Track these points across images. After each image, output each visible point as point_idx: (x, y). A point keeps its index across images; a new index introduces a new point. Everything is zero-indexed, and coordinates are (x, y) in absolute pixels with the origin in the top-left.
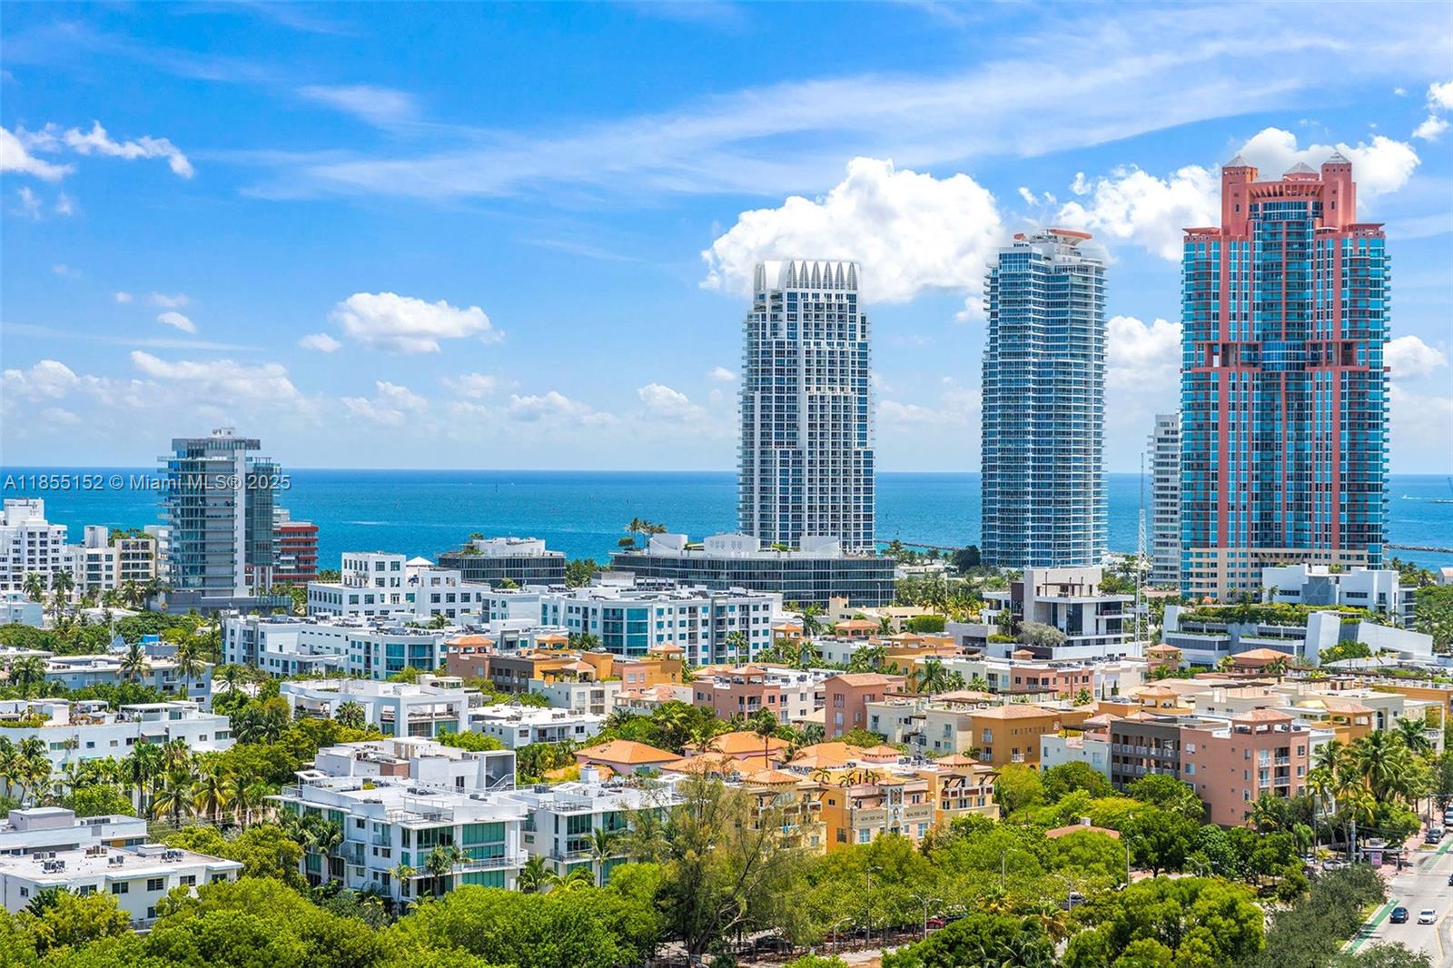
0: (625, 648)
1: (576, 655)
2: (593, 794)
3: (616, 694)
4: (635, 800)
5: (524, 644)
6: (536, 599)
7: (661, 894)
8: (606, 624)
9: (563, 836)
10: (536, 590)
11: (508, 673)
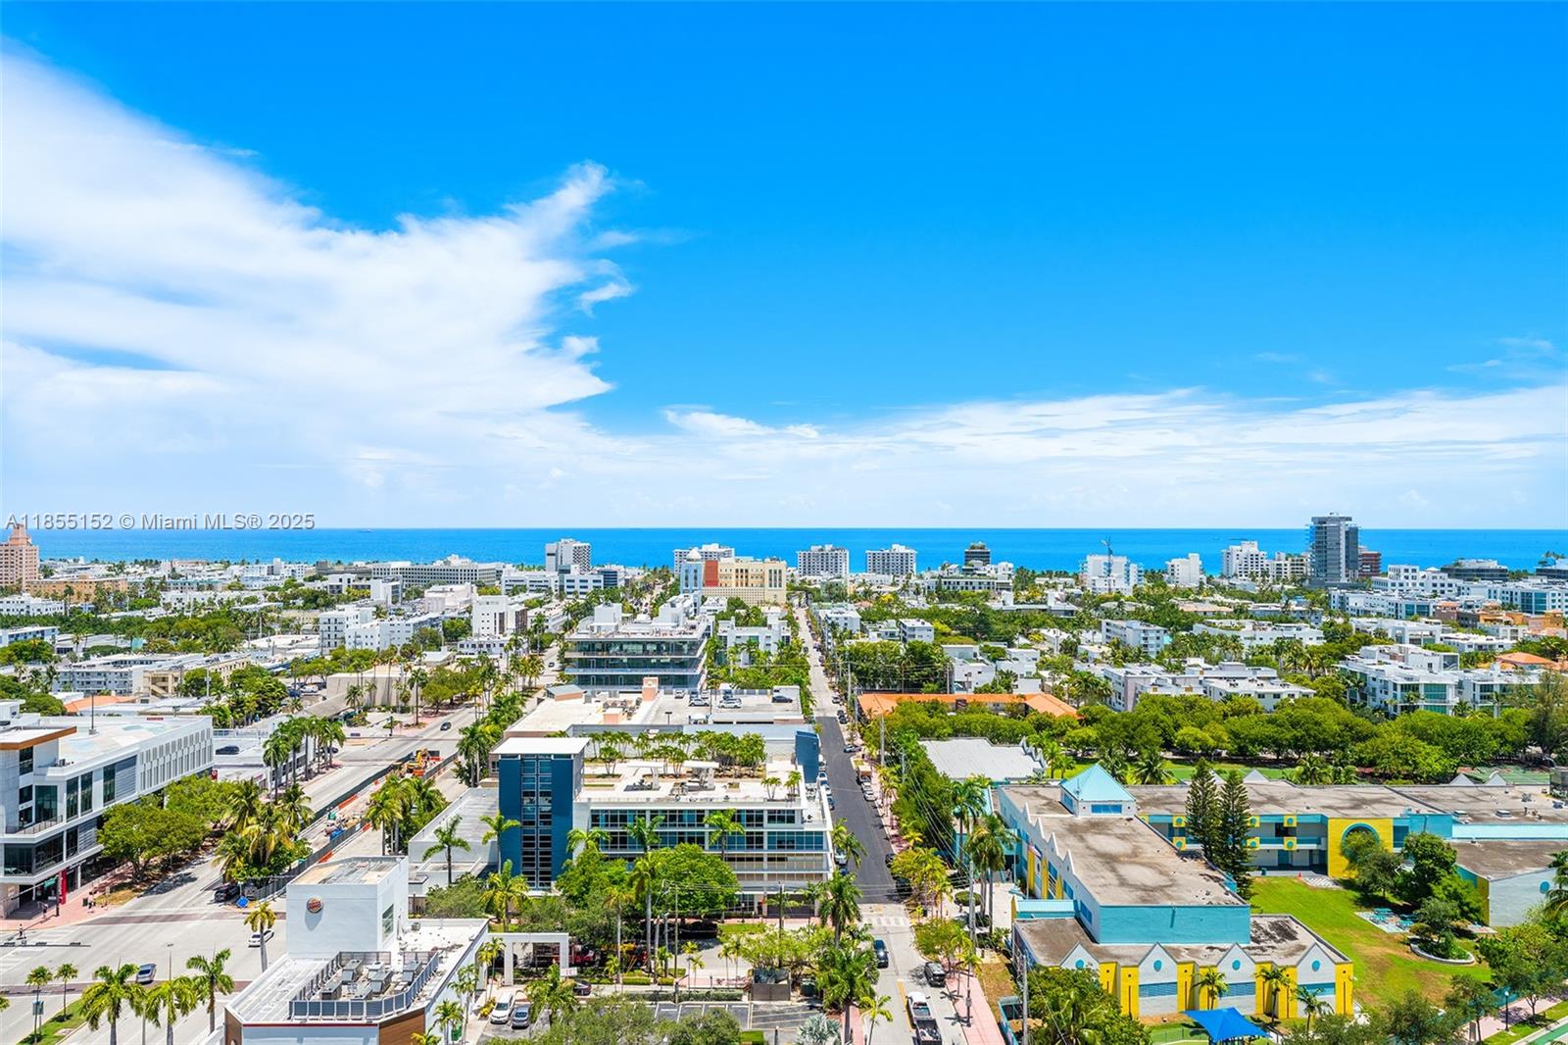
0: (1534, 611)
1: (1504, 613)
2: (1495, 677)
3: (1524, 632)
4: (1515, 680)
5: (1477, 607)
6: (1486, 587)
7: (1527, 724)
8: (1523, 601)
9: (1478, 692)
10: (1485, 583)
11: (1466, 619)
